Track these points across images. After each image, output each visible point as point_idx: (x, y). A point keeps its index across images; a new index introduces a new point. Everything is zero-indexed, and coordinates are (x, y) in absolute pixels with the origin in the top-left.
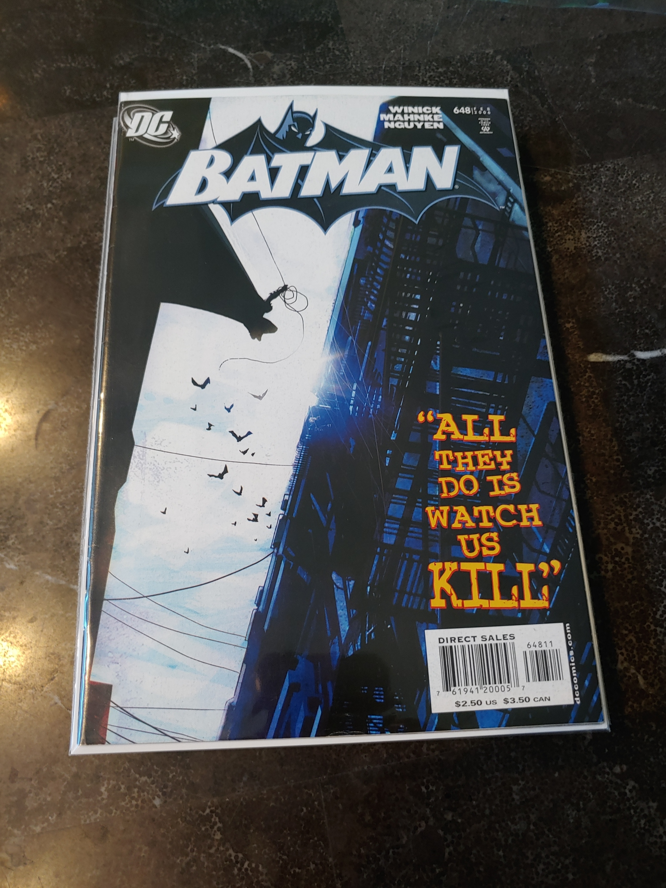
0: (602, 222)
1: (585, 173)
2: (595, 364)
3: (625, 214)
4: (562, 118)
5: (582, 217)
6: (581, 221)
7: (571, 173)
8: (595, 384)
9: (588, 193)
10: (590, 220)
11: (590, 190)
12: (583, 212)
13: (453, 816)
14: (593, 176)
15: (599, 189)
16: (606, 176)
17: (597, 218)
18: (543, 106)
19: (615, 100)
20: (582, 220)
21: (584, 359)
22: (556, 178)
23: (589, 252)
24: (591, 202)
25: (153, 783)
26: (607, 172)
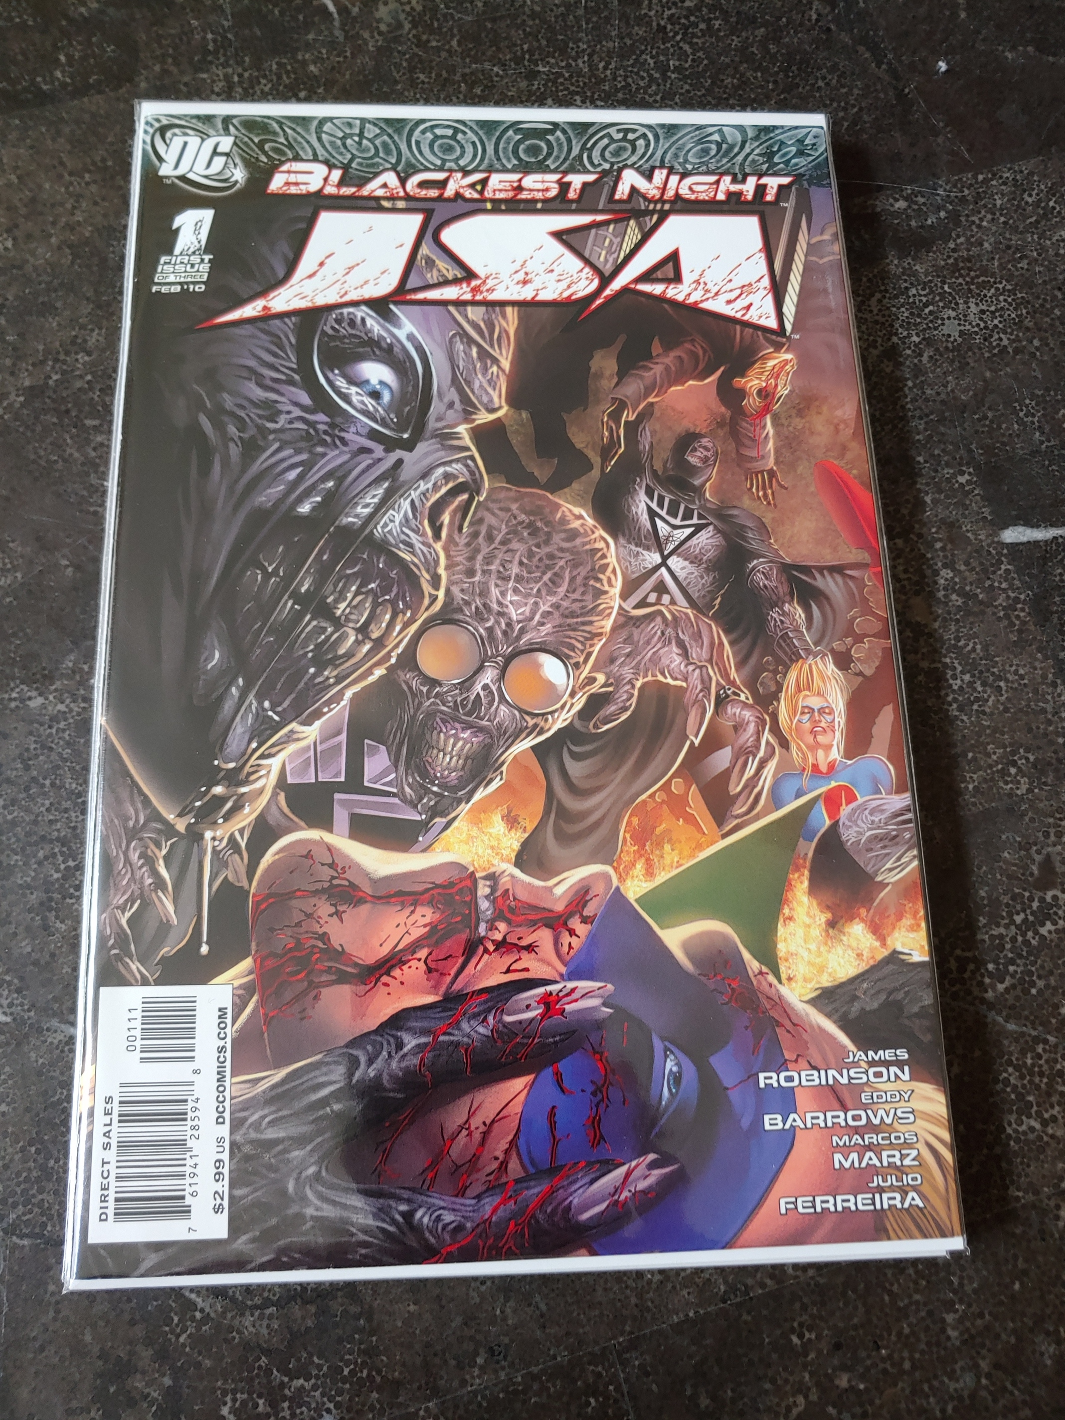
0: (1004, 282)
1: (966, 192)
2: (1014, 547)
3: (1042, 265)
4: (916, 88)
5: (968, 275)
6: (967, 283)
7: (941, 192)
8: (1017, 582)
9: (974, 227)
10: (982, 279)
11: (977, 222)
12: (969, 265)
13: (849, 1381)
14: (978, 197)
15: (993, 219)
16: (1003, 195)
17: (993, 275)
18: (879, 68)
19: (1003, 52)
20: (968, 279)
21: (996, 539)
22: (916, 203)
23: (985, 340)
24: (982, 245)
25: (315, 1388)
26: (1003, 187)
